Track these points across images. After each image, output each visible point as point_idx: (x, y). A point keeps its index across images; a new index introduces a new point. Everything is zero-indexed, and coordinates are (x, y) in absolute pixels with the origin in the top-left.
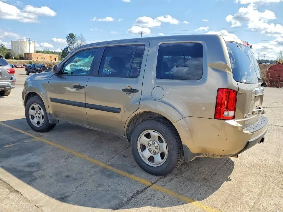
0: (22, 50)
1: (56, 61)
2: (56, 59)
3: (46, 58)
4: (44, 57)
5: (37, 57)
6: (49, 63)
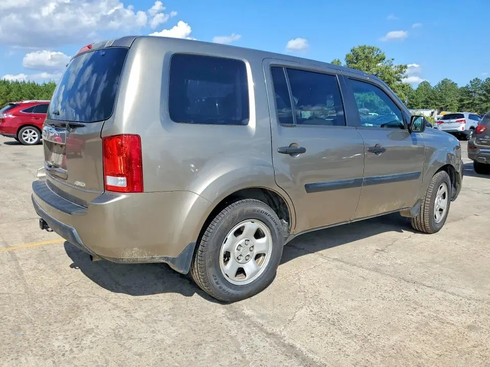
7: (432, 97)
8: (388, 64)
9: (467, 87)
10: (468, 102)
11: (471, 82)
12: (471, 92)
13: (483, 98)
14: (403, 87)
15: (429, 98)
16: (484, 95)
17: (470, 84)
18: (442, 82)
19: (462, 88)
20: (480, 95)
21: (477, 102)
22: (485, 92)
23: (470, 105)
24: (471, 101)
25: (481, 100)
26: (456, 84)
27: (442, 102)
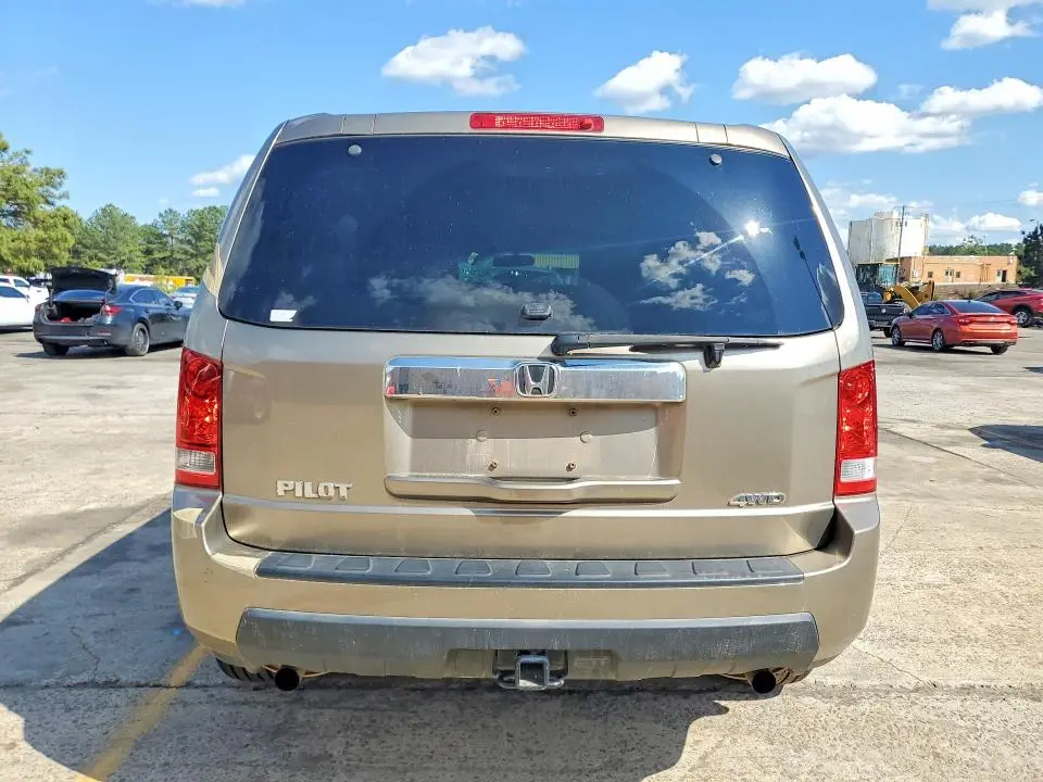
0: (882, 250)
1: (1004, 280)
2: (1005, 272)
3: (962, 275)
4: (957, 269)
5: (928, 268)
6: (968, 291)
7: (88, 242)
8: (16, 162)
9: (154, 226)
10: (161, 255)
11: (161, 215)
12: (165, 236)
13: (188, 247)
14: (65, 219)
15: (80, 243)
16: (189, 242)
17: (160, 220)
18: (104, 210)
19: (145, 226)
20: (182, 242)
21: (178, 256)
22: (190, 238)
23: (168, 262)
24: (168, 254)
25: (186, 252)
26: (133, 218)
27: (109, 254)
